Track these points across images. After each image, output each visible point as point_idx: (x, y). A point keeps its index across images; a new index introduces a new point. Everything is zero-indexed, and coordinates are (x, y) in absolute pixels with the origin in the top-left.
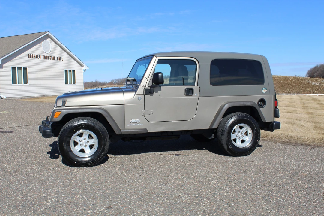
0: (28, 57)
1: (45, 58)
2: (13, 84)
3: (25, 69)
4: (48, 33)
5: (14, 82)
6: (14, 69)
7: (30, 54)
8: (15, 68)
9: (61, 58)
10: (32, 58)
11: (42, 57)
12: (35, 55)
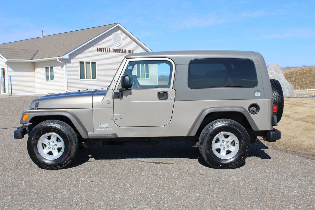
0: (97, 51)
1: (115, 52)
2: (80, 79)
3: (94, 63)
4: (119, 24)
5: (82, 77)
6: (82, 63)
7: (98, 48)
8: (84, 62)
9: (133, 51)
10: (102, 51)
11: (111, 50)
12: (105, 48)
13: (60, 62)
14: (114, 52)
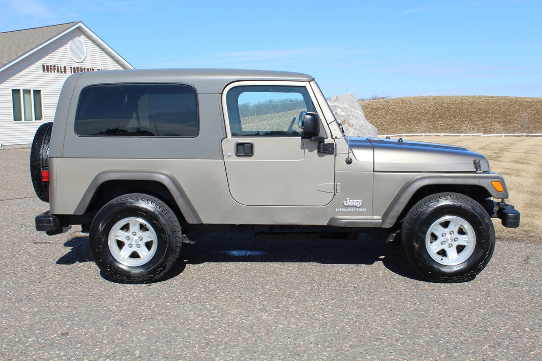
0: (42, 71)
2: (14, 120)
3: (37, 93)
4: (80, 24)
6: (16, 92)
7: (45, 65)
8: (19, 90)
10: (51, 71)
11: (68, 70)
12: (56, 66)
14: (73, 73)
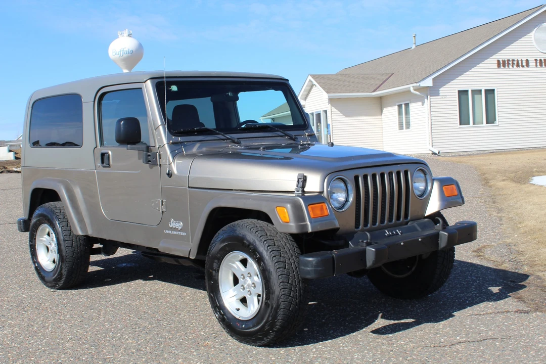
0: (497, 67)
1: (541, 65)
2: (460, 125)
3: (490, 93)
5: (464, 121)
6: (463, 93)
7: (501, 60)
8: (467, 91)
10: (508, 66)
11: (532, 63)
12: (516, 59)
13: (417, 93)
14: (539, 66)
